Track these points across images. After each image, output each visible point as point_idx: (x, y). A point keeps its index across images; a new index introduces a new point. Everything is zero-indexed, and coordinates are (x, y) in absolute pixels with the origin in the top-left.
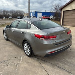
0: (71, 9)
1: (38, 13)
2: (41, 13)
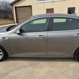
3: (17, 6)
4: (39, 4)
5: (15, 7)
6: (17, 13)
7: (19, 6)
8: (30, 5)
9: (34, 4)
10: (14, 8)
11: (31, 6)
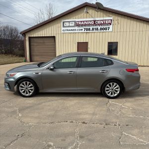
3: (33, 36)
4: (67, 34)
5: (29, 37)
6: (32, 47)
7: (35, 36)
8: (52, 35)
9: (60, 35)
10: (27, 39)
11: (54, 37)
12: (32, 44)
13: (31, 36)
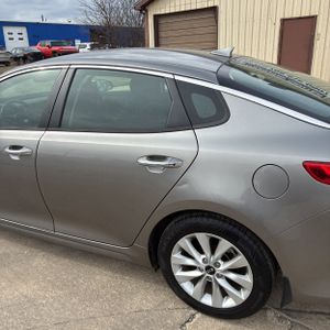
0: (188, 8)
1: (6, 30)
2: (24, 30)
5: (155, 16)
12: (162, 34)
13: (158, 13)
